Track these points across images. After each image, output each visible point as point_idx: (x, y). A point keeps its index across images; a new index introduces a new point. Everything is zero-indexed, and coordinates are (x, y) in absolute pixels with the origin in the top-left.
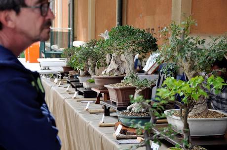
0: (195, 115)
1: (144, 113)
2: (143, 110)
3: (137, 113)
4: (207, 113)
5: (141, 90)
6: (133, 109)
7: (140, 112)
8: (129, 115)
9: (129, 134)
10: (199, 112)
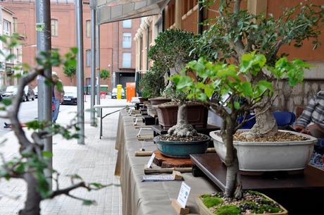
0: (257, 137)
1: (189, 137)
2: (188, 133)
3: (180, 137)
4: (276, 135)
5: (184, 105)
6: (175, 132)
7: (184, 136)
8: (168, 140)
9: (165, 166)
10: (263, 132)
